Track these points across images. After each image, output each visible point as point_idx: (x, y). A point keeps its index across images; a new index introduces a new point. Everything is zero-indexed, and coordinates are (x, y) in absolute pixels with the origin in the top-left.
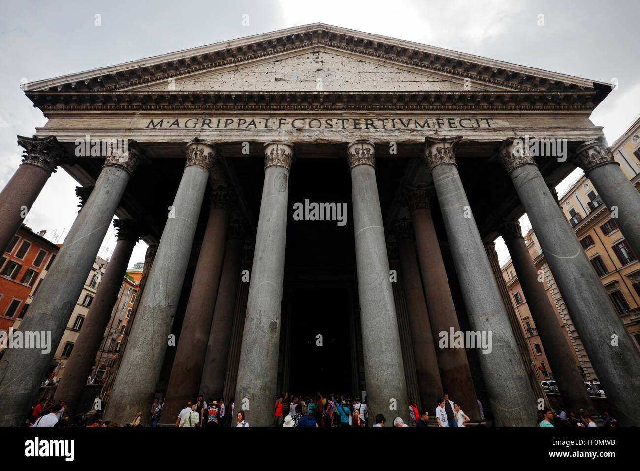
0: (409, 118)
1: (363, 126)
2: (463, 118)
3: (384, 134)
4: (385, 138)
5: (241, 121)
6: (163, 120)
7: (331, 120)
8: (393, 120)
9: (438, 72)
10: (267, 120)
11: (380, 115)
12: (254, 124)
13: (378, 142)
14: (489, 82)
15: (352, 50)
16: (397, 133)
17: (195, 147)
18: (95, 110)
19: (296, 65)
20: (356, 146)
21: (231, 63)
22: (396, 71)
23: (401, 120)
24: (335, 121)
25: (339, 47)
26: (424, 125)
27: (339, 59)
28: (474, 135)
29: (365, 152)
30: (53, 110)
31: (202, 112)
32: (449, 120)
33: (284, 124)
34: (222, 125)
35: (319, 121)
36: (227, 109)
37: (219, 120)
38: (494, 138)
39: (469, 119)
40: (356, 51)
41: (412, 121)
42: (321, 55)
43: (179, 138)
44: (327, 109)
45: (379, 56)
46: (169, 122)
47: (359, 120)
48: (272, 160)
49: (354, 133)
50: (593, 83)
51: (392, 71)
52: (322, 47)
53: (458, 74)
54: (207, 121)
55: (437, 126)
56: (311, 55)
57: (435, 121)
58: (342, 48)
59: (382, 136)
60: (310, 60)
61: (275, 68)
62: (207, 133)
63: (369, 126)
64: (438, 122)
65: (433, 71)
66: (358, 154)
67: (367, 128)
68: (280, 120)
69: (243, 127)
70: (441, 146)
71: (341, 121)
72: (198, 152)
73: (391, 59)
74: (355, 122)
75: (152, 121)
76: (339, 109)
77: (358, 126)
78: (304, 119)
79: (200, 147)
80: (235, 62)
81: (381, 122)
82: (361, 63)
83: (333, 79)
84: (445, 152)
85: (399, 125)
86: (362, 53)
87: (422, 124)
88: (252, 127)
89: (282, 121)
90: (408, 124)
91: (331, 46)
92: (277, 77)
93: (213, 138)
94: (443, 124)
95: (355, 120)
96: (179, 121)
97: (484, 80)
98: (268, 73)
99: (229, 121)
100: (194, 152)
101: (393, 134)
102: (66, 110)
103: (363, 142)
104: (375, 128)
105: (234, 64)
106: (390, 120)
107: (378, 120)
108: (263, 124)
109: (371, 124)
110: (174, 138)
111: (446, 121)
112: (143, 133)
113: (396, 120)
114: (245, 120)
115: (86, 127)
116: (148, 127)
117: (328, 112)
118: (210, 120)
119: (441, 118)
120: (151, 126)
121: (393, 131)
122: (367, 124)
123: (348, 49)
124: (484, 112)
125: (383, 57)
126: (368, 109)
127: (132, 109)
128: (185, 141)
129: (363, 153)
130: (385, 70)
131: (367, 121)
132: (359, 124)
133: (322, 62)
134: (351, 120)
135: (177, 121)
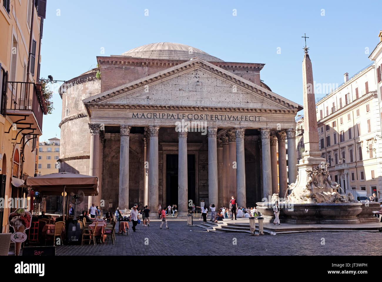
0: (231, 115)
1: (214, 118)
2: (251, 115)
3: (221, 123)
4: (222, 125)
5: (168, 115)
6: (137, 114)
7: (202, 115)
8: (225, 116)
9: (246, 89)
10: (178, 114)
11: (221, 114)
12: (174, 117)
13: (219, 127)
14: (265, 97)
15: (212, 72)
16: (226, 123)
17: (153, 128)
18: (110, 109)
19: (187, 79)
20: (211, 129)
21: (160, 79)
22: (230, 86)
23: (228, 116)
24: (204, 115)
25: (207, 70)
26: (236, 119)
27: (206, 76)
28: (253, 125)
29: (214, 132)
30: (94, 108)
31: (153, 111)
32: (245, 116)
33: (185, 116)
34: (161, 117)
35: (198, 115)
36: (163, 110)
37: (160, 114)
38: (259, 126)
39: (253, 116)
40: (214, 73)
41: (232, 117)
42: (199, 72)
43: (147, 123)
44: (201, 111)
45: (224, 77)
46: (140, 115)
47: (213, 115)
48: (182, 135)
49: (211, 122)
50: (299, 106)
51: (228, 86)
52: (200, 68)
53: (254, 92)
54: (155, 115)
55: (241, 120)
56: (194, 72)
57: (240, 117)
58: (208, 70)
59: (221, 124)
60: (193, 76)
61: (178, 81)
62: (157, 121)
63: (216, 118)
64: (241, 117)
65: (245, 89)
66: (211, 132)
67: (215, 119)
68: (183, 114)
69: (169, 117)
70: (240, 130)
71: (206, 116)
72: (155, 131)
73: (229, 80)
74: (211, 117)
75: (133, 114)
76: (206, 111)
77: (212, 119)
78: (192, 114)
79: (155, 128)
80: (161, 79)
81: (221, 117)
82: (215, 80)
83: (204, 90)
84: (241, 133)
85: (227, 119)
86: (217, 74)
87: (235, 118)
88: (172, 118)
89: (184, 115)
90: (230, 118)
91: (203, 68)
92: (180, 88)
93: (159, 124)
94: (243, 118)
95: (211, 115)
96: (144, 114)
97: (263, 96)
98: (175, 85)
99: (164, 115)
100: (154, 131)
101: (225, 123)
102: (99, 108)
103: (213, 128)
104: (218, 120)
105: (161, 80)
106: (224, 116)
107: (220, 115)
108: (176, 117)
109: (217, 118)
110: (145, 123)
111: (244, 117)
112: (132, 121)
113: (227, 116)
114: (170, 114)
115: (108, 116)
116: (133, 117)
117: (202, 112)
118: (156, 114)
119: (243, 115)
120: (134, 116)
121: (225, 122)
122: (215, 117)
123: (211, 71)
124: (259, 114)
125: (225, 78)
126: (216, 112)
127: (126, 109)
128: (149, 125)
129: (213, 132)
130: (225, 85)
131: (215, 115)
132: (213, 117)
133: (199, 77)
134: (210, 115)
135: (143, 114)
